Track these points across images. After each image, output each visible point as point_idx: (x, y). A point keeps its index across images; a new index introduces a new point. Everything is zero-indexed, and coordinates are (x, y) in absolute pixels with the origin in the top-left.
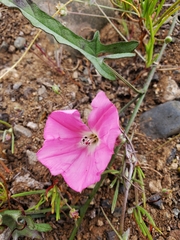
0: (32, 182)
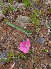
0: (18, 52)
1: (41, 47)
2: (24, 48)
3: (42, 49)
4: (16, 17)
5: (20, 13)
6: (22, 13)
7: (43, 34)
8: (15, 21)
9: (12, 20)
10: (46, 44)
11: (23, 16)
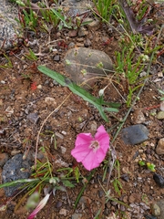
0: (63, 163)
1: (134, 153)
2: (84, 154)
3: (137, 160)
4: (63, 46)
5: (77, 36)
6: (84, 37)
8: (58, 61)
9: (49, 57)
10: (153, 145)
11: (86, 46)
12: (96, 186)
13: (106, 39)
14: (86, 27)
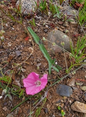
1: (58, 100)
3: (57, 105)
4: (52, 26)
5: (62, 25)
6: (66, 27)
7: (75, 83)
8: (46, 32)
9: (42, 28)
11: (64, 32)
12: (29, 106)
13: (76, 33)
14: (69, 23)
